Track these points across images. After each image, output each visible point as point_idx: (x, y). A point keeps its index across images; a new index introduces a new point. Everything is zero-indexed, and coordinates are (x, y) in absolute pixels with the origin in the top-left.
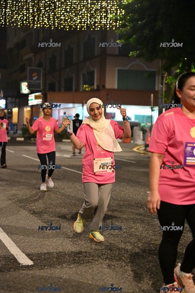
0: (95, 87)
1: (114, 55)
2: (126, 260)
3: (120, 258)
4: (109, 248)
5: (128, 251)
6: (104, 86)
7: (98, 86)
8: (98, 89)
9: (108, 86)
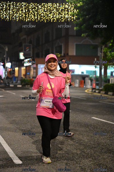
0: (63, 55)
1: (73, 36)
2: (77, 160)
3: (73, 159)
4: (67, 152)
5: (78, 155)
6: (68, 54)
7: (64, 54)
8: (64, 56)
9: (70, 54)
